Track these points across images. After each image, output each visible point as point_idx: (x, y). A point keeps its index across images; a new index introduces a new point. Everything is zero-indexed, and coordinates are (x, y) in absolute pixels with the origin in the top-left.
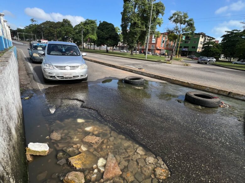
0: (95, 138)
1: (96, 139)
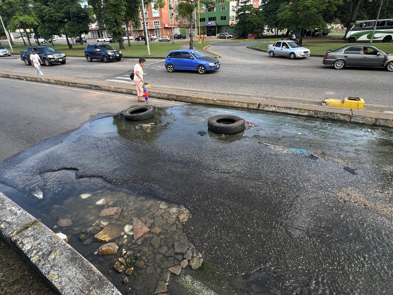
0: (113, 209)
1: (114, 210)
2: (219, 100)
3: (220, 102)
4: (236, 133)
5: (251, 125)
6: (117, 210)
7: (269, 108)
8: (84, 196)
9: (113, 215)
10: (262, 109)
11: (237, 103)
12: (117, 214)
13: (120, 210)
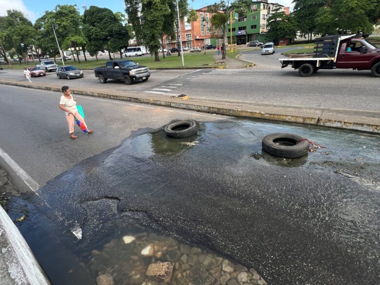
0: (163, 265)
1: (163, 267)
2: (268, 114)
3: (268, 115)
4: (300, 157)
5: (316, 146)
6: (168, 268)
7: (333, 123)
8: (128, 239)
9: (163, 276)
10: (322, 124)
11: (290, 117)
12: (169, 275)
13: (172, 267)
